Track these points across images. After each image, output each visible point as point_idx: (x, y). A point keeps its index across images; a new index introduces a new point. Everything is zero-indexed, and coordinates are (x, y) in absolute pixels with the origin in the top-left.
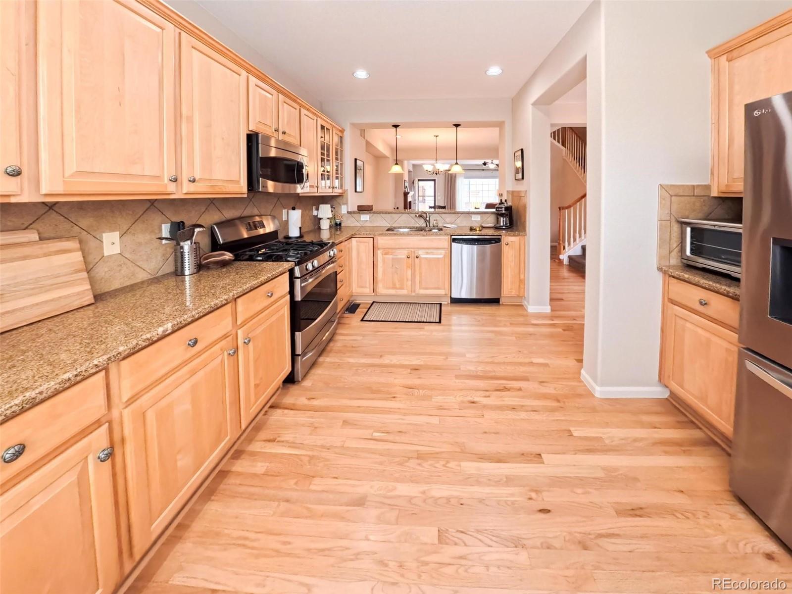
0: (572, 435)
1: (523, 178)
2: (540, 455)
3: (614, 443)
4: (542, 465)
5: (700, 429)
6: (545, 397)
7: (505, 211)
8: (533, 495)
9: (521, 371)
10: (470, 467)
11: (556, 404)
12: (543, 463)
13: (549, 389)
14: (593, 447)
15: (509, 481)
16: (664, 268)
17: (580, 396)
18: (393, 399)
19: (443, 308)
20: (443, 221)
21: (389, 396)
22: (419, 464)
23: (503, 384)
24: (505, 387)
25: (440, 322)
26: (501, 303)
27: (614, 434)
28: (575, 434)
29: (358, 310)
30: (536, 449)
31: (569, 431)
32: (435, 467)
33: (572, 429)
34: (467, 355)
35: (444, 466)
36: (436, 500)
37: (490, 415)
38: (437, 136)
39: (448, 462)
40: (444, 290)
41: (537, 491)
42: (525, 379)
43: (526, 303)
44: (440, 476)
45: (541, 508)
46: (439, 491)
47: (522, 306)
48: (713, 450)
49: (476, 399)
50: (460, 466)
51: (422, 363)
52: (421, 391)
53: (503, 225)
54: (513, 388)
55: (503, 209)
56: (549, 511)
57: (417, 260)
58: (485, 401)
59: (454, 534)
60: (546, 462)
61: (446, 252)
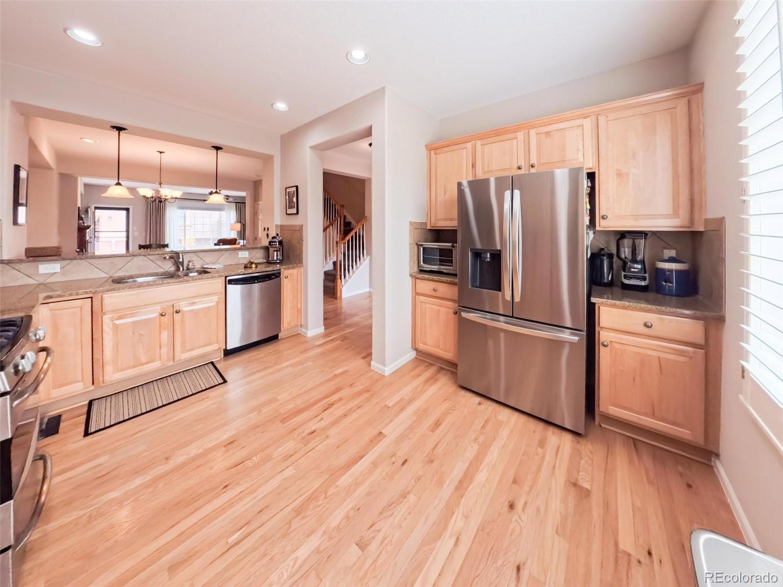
0: (388, 407)
1: (298, 213)
2: (381, 432)
3: (410, 396)
4: (386, 437)
5: (434, 365)
6: (359, 394)
7: (279, 245)
8: (393, 459)
9: (332, 385)
10: (345, 480)
11: (367, 395)
12: (386, 436)
13: (359, 387)
14: (402, 406)
15: (375, 464)
16: (413, 274)
17: (377, 381)
18: (225, 490)
19: (218, 366)
20: (202, 262)
21: (217, 491)
22: (303, 518)
23: (326, 403)
24: (329, 404)
25: (225, 381)
26: (280, 338)
27: (406, 391)
28: (390, 405)
29: (62, 425)
30: (376, 432)
31: (386, 405)
32: (320, 505)
33: (387, 403)
34: (279, 398)
35: (326, 498)
36: (338, 528)
37: (332, 432)
38: (161, 153)
39: (326, 493)
40: (217, 344)
41: (394, 455)
42: (338, 390)
43: (303, 330)
44: (328, 509)
45: (402, 462)
46: (336, 519)
47: (300, 334)
48: (443, 372)
49: (313, 428)
50: (337, 486)
51: (234, 432)
52: (254, 458)
53: (277, 259)
54: (335, 401)
55: (277, 243)
56: (406, 460)
57: (177, 316)
58: (323, 424)
59: (368, 534)
60: (387, 435)
61: (219, 298)
